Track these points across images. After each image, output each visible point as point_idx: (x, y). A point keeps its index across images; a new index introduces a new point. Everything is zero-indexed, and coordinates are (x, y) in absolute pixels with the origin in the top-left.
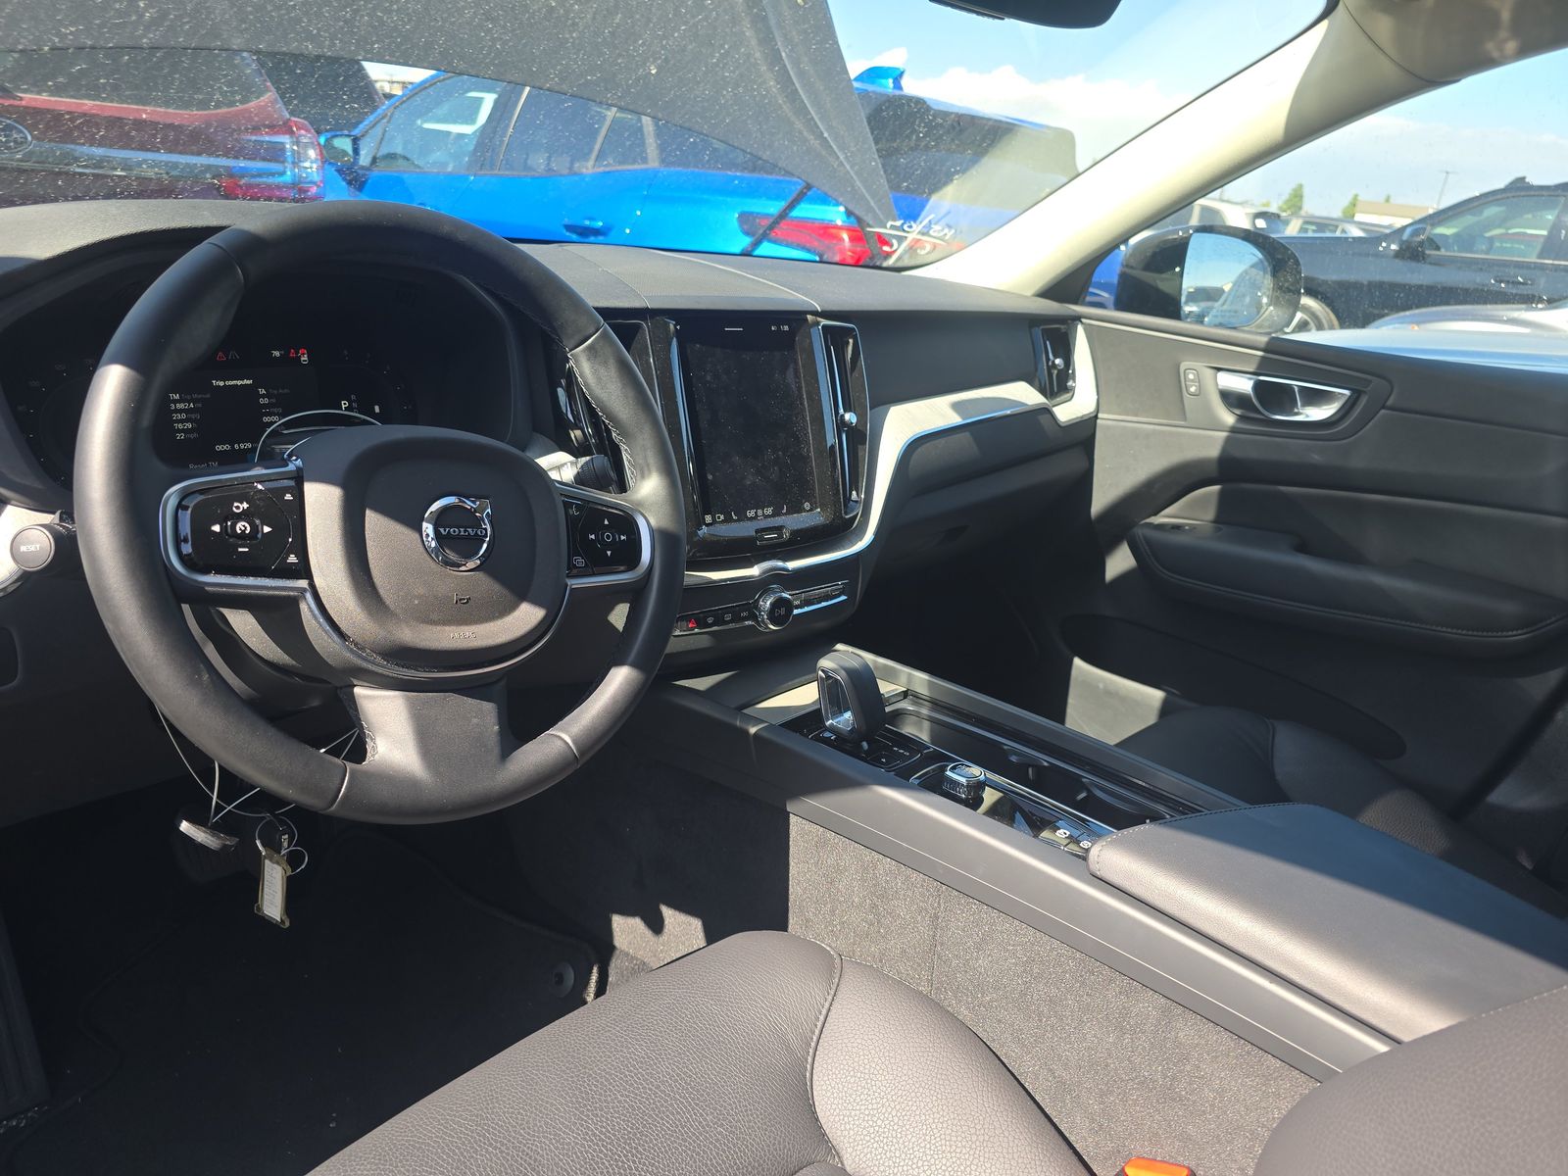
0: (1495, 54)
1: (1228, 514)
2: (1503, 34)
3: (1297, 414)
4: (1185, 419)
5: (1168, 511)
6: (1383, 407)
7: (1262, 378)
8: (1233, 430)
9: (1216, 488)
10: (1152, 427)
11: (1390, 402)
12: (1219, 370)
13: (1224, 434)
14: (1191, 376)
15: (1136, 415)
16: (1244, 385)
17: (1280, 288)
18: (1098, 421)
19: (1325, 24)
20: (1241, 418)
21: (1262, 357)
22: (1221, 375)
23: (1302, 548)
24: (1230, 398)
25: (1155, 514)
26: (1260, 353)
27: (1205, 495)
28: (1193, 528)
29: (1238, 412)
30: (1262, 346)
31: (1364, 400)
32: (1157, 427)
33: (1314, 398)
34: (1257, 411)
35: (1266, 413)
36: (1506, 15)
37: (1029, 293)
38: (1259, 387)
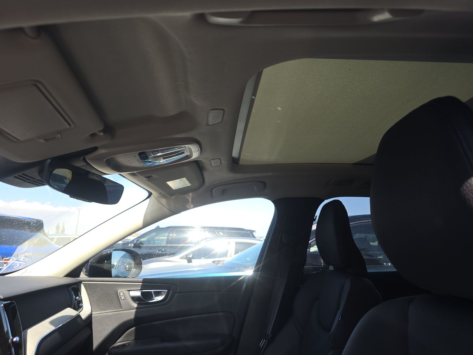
0: (189, 208)
1: (138, 336)
2: (190, 204)
3: (154, 299)
4: (122, 308)
5: (119, 340)
6: (176, 293)
7: (143, 291)
8: (137, 308)
9: (134, 328)
10: (111, 313)
11: (177, 291)
12: (130, 291)
13: (135, 310)
14: (122, 294)
15: (105, 310)
16: (138, 294)
17: (136, 264)
18: (92, 315)
19: (148, 200)
20: (138, 304)
21: (142, 285)
22: (131, 292)
23: (163, 341)
24: (134, 299)
25: (115, 343)
26: (141, 284)
27: (131, 331)
28: (129, 344)
29: (137, 302)
30: (141, 281)
31: (171, 292)
32: (113, 313)
33: (158, 294)
34: (144, 301)
35: (147, 301)
36: (190, 200)
37: (62, 276)
38: (142, 293)
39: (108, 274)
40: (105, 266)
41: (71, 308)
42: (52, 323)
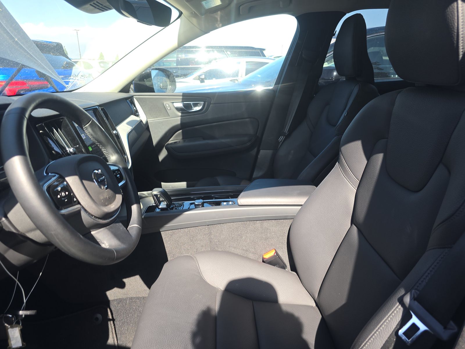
0: (218, 27)
1: (185, 136)
2: (219, 23)
3: (193, 109)
4: (169, 116)
5: (171, 139)
6: (211, 104)
7: (184, 103)
8: (181, 116)
9: (181, 131)
10: (162, 120)
11: (212, 103)
12: (173, 103)
13: (180, 118)
14: (167, 106)
15: (157, 118)
16: (180, 105)
17: (171, 81)
18: (148, 122)
19: (179, 19)
20: (182, 113)
21: (182, 98)
22: (174, 104)
23: (204, 139)
24: (178, 109)
25: (168, 141)
26: (182, 97)
27: (179, 133)
28: (179, 142)
29: (181, 112)
30: (181, 95)
31: (206, 103)
32: (164, 120)
33: (196, 105)
34: (186, 111)
35: (188, 111)
36: (219, 19)
37: (117, 92)
38: (184, 105)
39: (151, 90)
40: (147, 83)
41: (133, 115)
42: (128, 124)
